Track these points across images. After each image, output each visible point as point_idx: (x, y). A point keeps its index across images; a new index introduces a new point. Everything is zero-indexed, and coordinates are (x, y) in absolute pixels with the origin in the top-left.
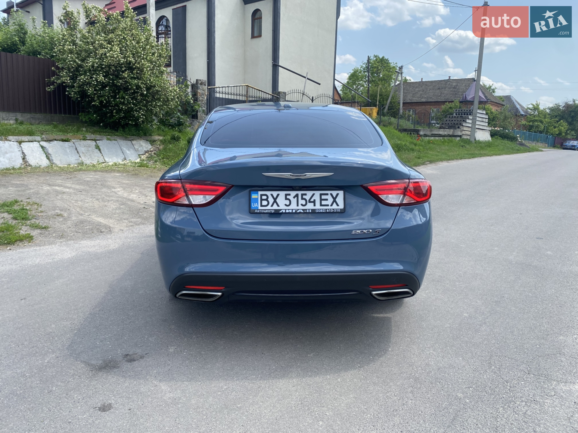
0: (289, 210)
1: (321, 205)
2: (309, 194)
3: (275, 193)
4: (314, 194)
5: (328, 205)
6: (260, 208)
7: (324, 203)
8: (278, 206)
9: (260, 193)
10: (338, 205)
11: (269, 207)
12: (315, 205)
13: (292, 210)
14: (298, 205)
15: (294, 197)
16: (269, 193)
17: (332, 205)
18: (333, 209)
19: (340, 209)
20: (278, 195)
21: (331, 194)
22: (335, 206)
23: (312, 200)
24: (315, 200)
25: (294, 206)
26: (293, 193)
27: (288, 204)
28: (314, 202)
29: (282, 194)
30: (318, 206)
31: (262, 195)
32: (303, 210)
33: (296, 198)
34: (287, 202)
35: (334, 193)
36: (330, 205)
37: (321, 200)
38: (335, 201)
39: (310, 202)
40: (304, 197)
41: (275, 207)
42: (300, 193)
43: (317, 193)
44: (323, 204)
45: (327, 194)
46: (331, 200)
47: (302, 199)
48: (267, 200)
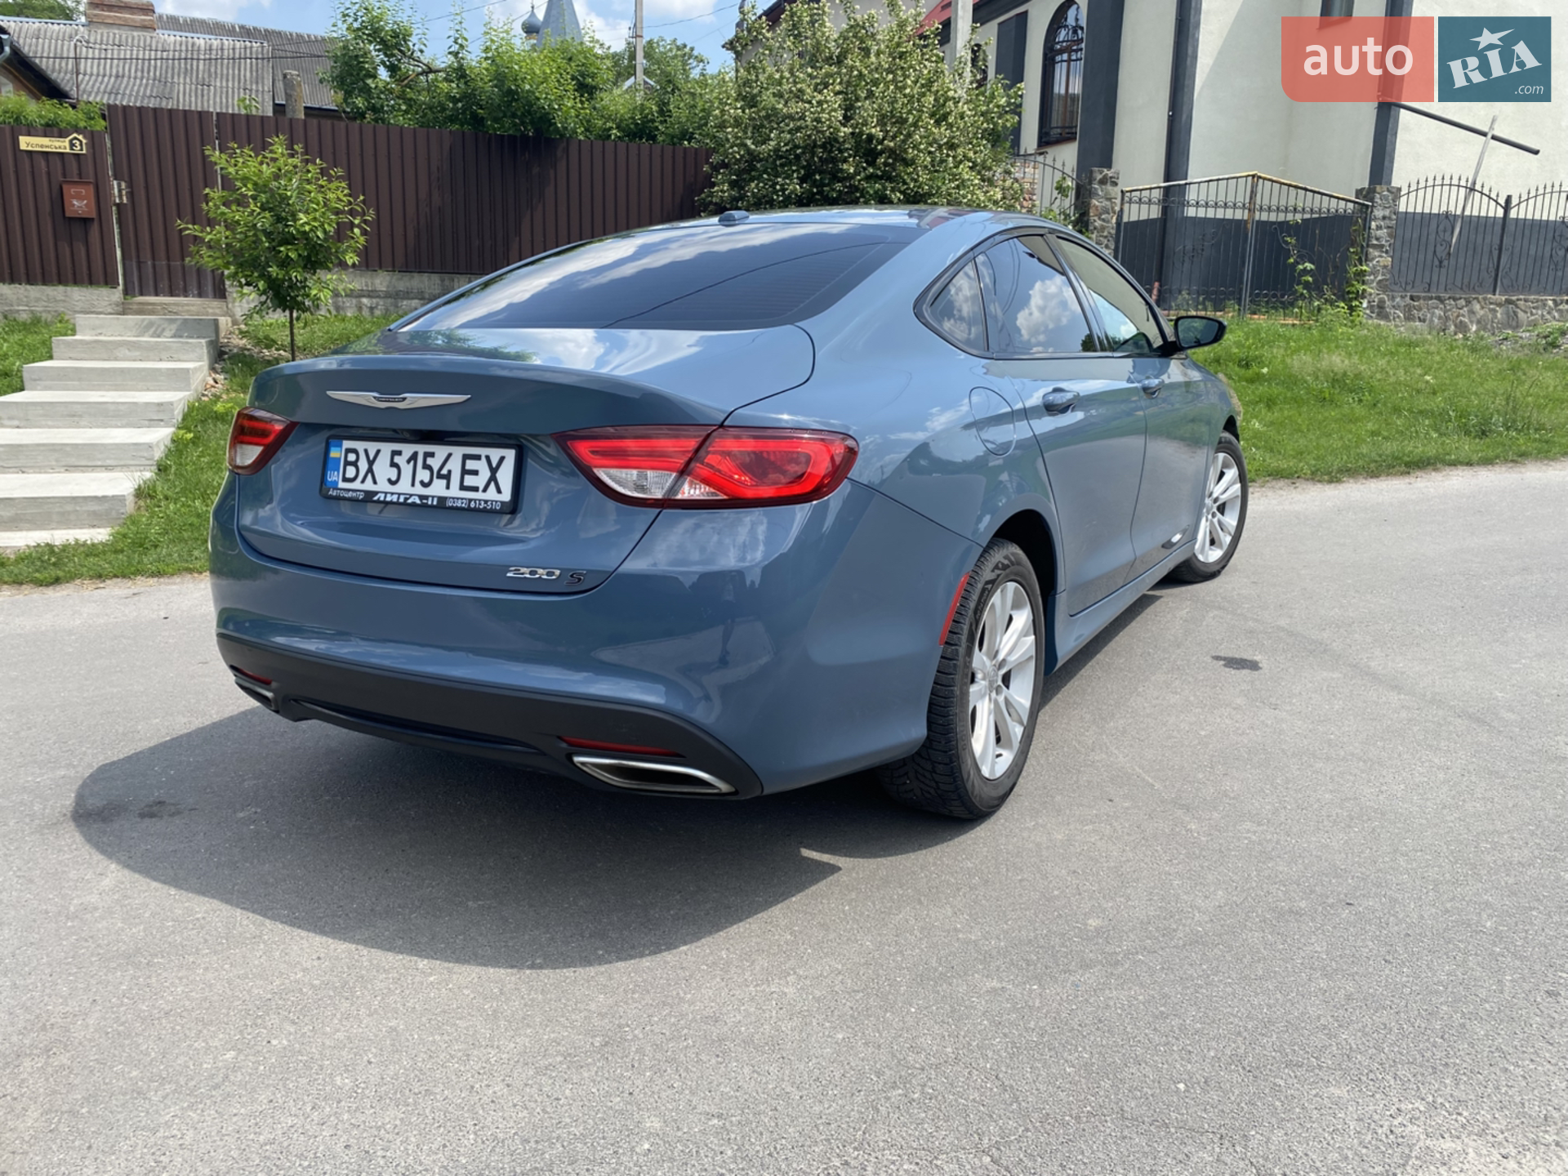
0: (392, 494)
1: (463, 488)
2: (441, 451)
3: (372, 447)
4: (450, 455)
5: (475, 489)
6: (342, 485)
7: (469, 480)
8: (375, 482)
9: (347, 444)
10: (499, 491)
11: (356, 485)
12: (448, 487)
13: (399, 494)
14: (413, 485)
15: (408, 462)
16: (360, 446)
17: (485, 490)
18: (486, 502)
19: (502, 503)
20: (378, 452)
21: (488, 458)
22: (491, 494)
23: (444, 472)
24: (450, 472)
25: (404, 486)
26: (408, 449)
27: (394, 478)
28: (448, 477)
29: (387, 448)
30: (455, 491)
31: (348, 451)
32: (421, 497)
33: (412, 463)
34: (393, 475)
35: (495, 454)
36: (481, 489)
37: (465, 472)
38: (493, 478)
39: (440, 476)
40: (429, 461)
41: (369, 485)
42: (422, 449)
43: (458, 452)
44: (466, 483)
45: (478, 457)
46: (485, 474)
47: (426, 467)
48: (355, 464)
